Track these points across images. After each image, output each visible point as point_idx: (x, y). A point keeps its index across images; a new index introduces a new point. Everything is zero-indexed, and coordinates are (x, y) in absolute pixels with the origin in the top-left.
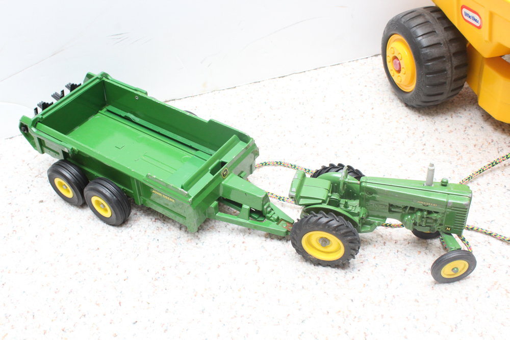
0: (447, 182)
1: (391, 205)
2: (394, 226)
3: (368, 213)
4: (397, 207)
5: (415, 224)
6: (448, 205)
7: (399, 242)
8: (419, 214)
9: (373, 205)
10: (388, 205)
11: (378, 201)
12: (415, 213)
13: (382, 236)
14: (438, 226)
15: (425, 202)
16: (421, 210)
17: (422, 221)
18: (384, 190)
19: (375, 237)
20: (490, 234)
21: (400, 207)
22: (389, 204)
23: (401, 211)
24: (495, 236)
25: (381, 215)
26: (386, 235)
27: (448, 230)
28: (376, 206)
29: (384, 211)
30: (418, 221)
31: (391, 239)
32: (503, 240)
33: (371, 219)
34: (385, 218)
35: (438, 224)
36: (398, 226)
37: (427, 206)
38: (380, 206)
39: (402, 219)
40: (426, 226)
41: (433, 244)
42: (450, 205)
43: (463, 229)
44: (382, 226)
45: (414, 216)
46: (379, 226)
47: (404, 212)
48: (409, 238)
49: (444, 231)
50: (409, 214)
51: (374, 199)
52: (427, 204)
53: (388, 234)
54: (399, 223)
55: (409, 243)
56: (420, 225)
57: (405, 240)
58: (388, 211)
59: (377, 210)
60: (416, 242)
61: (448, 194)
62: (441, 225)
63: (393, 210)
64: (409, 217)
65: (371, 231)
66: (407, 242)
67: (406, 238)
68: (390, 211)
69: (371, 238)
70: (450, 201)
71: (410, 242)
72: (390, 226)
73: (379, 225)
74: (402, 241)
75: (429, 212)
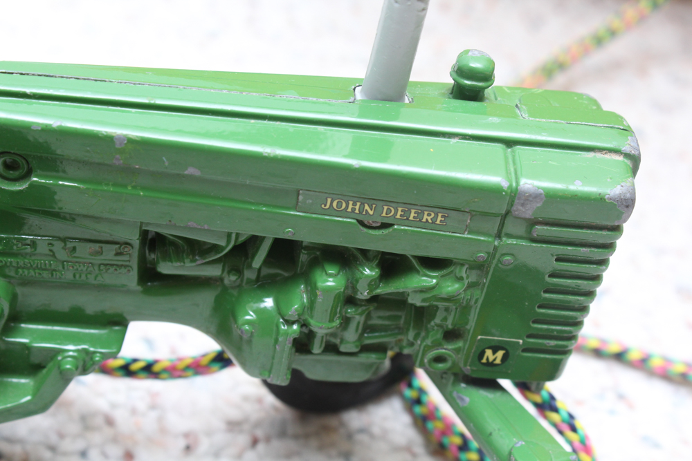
0: (487, 77)
1: (154, 242)
2: (174, 371)
3: (14, 299)
4: (195, 248)
5: (302, 345)
6: (519, 210)
7: (204, 445)
8: (330, 280)
9: (42, 248)
10: (135, 239)
11: (71, 218)
12: (305, 276)
13: (110, 422)
14: (436, 345)
15: (371, 200)
16: (342, 257)
17: (346, 321)
18: (108, 140)
19: (74, 428)
20: (619, 357)
21: (215, 248)
22: (144, 234)
23: (215, 271)
24: (642, 364)
25: (92, 303)
26: (134, 412)
27: (490, 364)
28: (62, 255)
29: (109, 278)
30: (321, 326)
31: (163, 430)
32: (665, 375)
33: (31, 336)
34: (118, 322)
35: (439, 335)
36: (197, 368)
37: (385, 226)
38: (84, 250)
39: (222, 326)
40: (366, 349)
41: (376, 430)
42: (528, 212)
43: (565, 352)
44: (106, 371)
45: (298, 298)
46: (85, 371)
47: (231, 279)
48: (253, 412)
49: (468, 370)
50: (265, 284)
51: (43, 205)
52: (385, 213)
53: (142, 406)
54: (206, 345)
55: (255, 442)
56: (331, 348)
57: (233, 426)
58: (134, 274)
59: (68, 276)
60: (291, 429)
61: (509, 143)
62: (451, 335)
63: (166, 268)
64: (269, 303)
65: (40, 406)
66: (243, 439)
67: (235, 414)
68: (149, 277)
69: (54, 439)
70: (528, 183)
71: (259, 433)
72: (149, 370)
73: (86, 365)
74: (221, 438)
75: (392, 265)
